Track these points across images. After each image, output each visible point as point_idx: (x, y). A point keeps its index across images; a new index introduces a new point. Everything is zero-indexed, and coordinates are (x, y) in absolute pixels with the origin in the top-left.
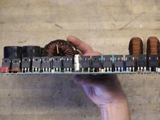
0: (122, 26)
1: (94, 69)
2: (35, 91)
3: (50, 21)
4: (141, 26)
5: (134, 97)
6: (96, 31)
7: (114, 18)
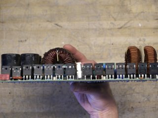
0: (121, 25)
1: (96, 77)
2: (35, 89)
3: (50, 20)
4: (140, 25)
5: (134, 94)
6: (96, 30)
7: (113, 17)
